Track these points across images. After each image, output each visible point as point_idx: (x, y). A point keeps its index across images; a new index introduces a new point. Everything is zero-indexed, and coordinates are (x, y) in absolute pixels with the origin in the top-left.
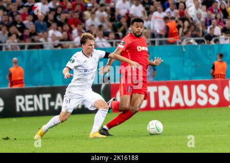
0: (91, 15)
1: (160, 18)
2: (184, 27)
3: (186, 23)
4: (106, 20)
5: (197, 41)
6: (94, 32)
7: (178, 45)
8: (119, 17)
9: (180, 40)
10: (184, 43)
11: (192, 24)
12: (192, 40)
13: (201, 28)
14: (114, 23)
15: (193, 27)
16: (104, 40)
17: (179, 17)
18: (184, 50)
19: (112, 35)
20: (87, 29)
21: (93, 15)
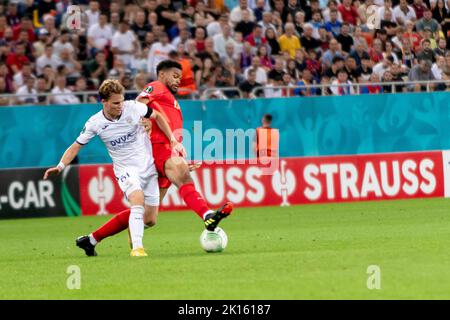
0: (46, 50)
1: (163, 54)
2: (203, 69)
3: (208, 63)
4: (71, 57)
5: (227, 94)
6: (51, 78)
7: (194, 99)
8: (94, 52)
9: (197, 92)
10: (204, 97)
11: (218, 64)
12: (218, 92)
13: (233, 71)
14: (85, 62)
15: (220, 69)
16: (67, 91)
17: (196, 51)
18: (204, 108)
19: (82, 83)
20: (39, 72)
21: (49, 48)
